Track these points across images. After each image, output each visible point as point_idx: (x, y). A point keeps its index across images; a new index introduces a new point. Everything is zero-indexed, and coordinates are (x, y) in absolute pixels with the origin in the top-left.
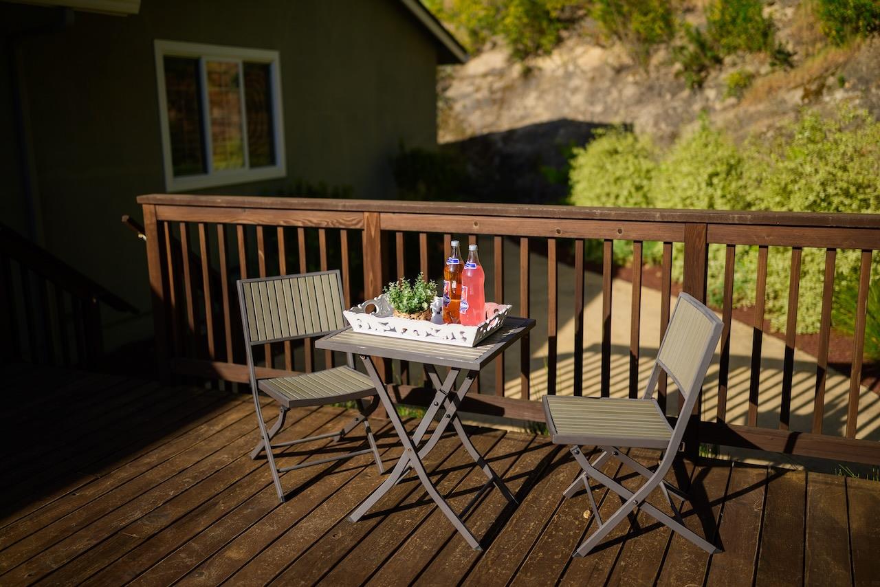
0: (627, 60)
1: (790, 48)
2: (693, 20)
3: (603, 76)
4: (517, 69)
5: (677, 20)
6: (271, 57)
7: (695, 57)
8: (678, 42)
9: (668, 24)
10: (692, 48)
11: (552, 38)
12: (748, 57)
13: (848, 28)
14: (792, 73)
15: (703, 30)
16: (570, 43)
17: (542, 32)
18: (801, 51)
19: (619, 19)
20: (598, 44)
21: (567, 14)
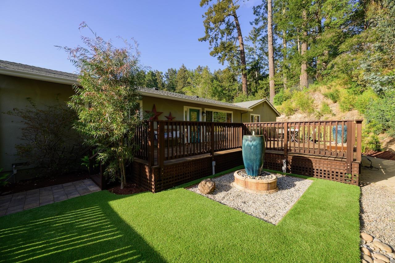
0: (307, 116)
1: (335, 113)
2: (318, 110)
3: (302, 118)
4: (287, 117)
5: (315, 110)
6: (259, 115)
7: (318, 115)
8: (315, 113)
9: (313, 111)
10: (318, 114)
11: (293, 113)
12: (328, 115)
13: (345, 110)
14: (336, 117)
15: (320, 111)
16: (296, 114)
17: (291, 112)
18: (337, 114)
19: (305, 110)
20: (301, 114)
21: (295, 110)
